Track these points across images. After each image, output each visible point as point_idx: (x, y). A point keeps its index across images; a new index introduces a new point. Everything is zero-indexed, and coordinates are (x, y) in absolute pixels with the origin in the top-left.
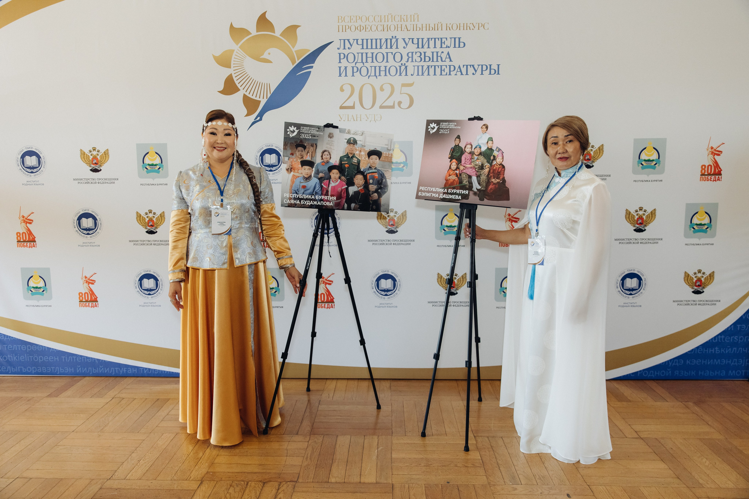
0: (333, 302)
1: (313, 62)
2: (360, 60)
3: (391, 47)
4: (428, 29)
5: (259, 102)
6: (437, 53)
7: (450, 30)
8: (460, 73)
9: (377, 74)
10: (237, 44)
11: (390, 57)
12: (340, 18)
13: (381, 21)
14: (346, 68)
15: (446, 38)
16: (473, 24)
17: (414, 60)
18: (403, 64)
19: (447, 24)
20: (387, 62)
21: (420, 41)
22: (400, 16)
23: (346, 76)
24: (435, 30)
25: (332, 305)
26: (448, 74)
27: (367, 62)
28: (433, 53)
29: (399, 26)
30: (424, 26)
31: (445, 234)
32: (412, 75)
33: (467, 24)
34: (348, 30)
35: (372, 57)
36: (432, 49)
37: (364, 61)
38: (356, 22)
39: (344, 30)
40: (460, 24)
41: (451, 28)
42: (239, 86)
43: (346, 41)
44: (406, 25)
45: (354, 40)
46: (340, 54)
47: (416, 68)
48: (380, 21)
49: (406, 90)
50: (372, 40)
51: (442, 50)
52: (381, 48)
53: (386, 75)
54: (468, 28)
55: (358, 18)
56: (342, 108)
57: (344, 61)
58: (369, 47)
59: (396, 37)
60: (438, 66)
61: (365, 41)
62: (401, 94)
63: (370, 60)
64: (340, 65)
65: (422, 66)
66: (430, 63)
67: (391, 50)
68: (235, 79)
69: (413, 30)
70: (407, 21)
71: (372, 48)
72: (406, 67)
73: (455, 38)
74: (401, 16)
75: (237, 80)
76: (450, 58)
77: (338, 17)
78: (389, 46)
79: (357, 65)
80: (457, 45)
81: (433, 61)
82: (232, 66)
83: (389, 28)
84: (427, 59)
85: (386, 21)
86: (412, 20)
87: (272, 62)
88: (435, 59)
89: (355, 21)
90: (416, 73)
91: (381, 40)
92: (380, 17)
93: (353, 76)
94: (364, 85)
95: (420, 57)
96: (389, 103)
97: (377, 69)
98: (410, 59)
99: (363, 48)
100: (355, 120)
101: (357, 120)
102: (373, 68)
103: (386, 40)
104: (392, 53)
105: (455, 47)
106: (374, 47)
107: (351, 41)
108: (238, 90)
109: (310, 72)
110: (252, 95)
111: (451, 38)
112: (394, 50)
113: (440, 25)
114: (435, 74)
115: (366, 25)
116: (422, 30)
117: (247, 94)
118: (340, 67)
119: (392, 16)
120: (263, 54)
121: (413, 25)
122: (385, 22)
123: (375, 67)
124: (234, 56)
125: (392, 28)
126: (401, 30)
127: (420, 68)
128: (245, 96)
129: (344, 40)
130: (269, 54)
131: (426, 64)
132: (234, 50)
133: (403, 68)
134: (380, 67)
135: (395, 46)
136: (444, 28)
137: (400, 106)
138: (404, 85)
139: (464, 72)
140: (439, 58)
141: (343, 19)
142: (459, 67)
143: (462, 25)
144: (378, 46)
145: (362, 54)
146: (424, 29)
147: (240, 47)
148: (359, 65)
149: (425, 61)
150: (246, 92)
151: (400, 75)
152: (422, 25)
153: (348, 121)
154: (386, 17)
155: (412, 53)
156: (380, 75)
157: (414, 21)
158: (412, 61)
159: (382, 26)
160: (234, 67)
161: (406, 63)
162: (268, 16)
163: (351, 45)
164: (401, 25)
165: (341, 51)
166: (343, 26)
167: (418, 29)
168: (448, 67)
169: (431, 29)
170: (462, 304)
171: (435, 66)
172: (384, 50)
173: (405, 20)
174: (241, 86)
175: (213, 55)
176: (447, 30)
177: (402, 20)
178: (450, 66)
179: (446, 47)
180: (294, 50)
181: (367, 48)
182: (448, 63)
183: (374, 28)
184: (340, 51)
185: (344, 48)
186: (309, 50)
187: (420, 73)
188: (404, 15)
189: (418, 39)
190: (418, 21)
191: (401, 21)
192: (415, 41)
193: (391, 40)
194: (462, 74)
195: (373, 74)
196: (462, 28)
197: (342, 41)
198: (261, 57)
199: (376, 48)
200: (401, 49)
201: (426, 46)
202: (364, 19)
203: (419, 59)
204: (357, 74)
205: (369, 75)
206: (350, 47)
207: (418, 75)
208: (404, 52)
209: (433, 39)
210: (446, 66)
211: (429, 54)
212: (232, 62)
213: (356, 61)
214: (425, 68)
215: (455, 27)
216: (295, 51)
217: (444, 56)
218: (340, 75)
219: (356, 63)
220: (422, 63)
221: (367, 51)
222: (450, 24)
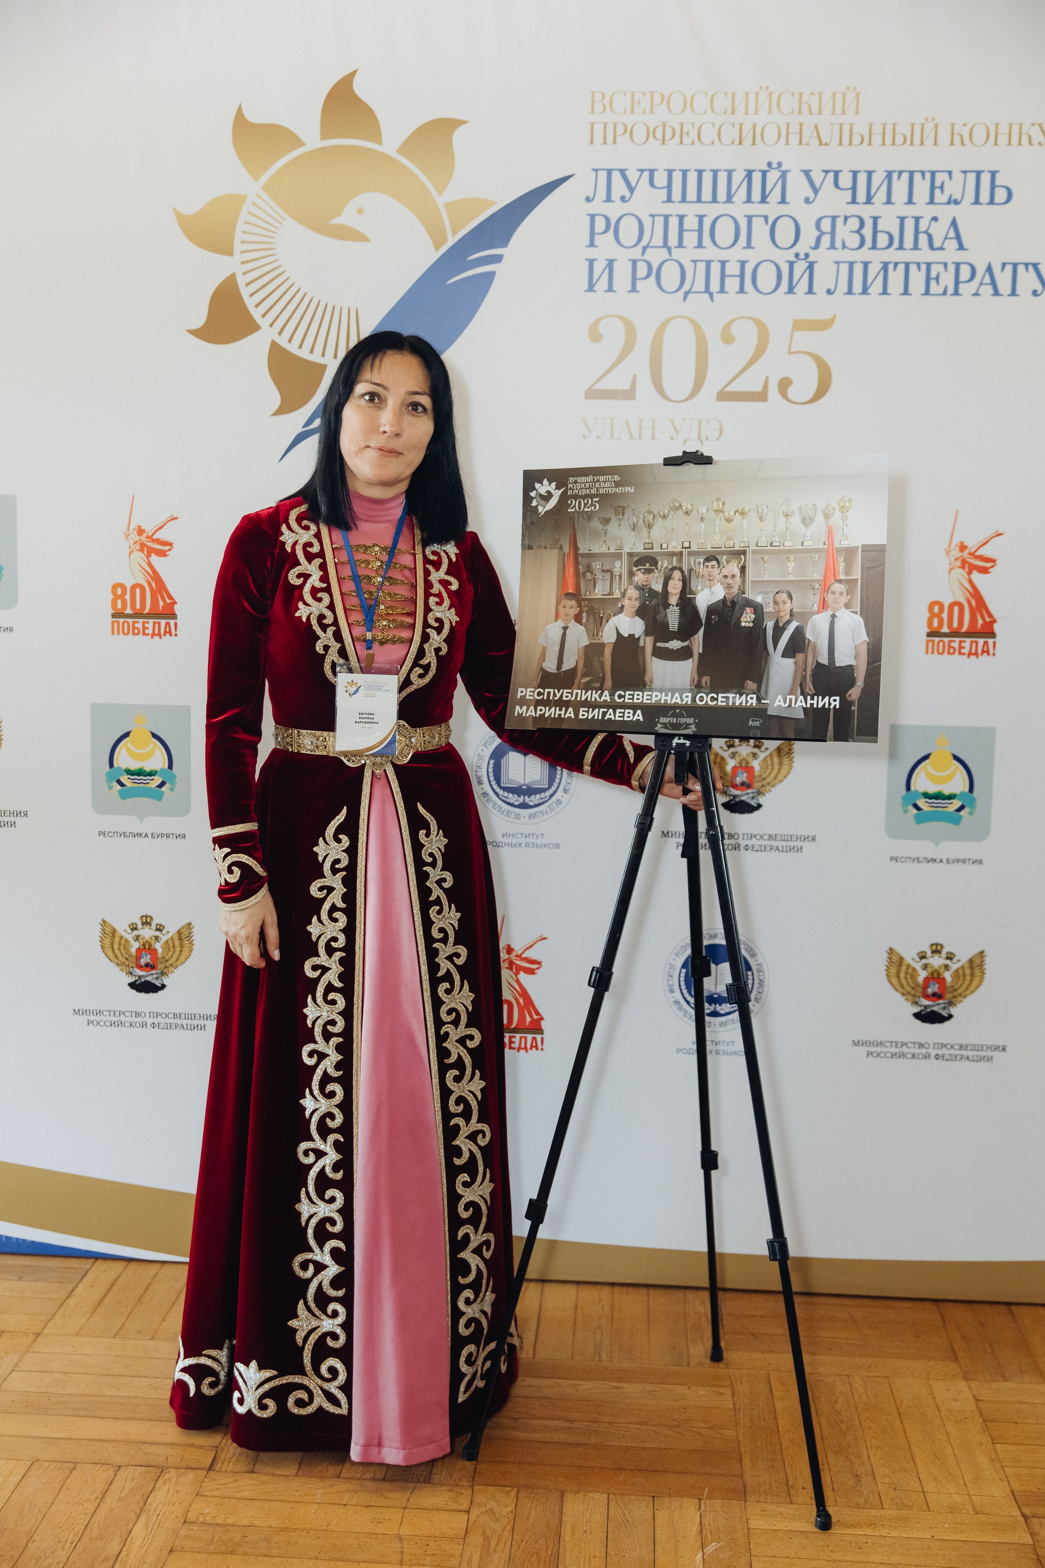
0: (540, 1031)
1: (504, 241)
2: (658, 240)
3: (764, 199)
4: (889, 140)
5: (323, 368)
6: (917, 220)
7: (962, 144)
8: (990, 289)
9: (715, 286)
10: (256, 178)
11: (760, 230)
12: (598, 97)
13: (733, 112)
14: (611, 263)
15: (950, 173)
16: (1040, 125)
17: (838, 244)
18: (802, 256)
19: (953, 125)
20: (749, 246)
21: (862, 179)
22: (797, 96)
23: (610, 289)
24: (912, 144)
25: (534, 1039)
26: (951, 290)
27: (680, 245)
28: (902, 220)
29: (794, 128)
30: (878, 129)
31: (919, 820)
32: (829, 292)
33: (1021, 125)
34: (623, 140)
35: (700, 230)
36: (900, 208)
37: (673, 241)
38: (652, 112)
39: (610, 139)
40: (997, 125)
41: (967, 140)
42: (256, 314)
43: (616, 177)
44: (816, 127)
45: (642, 171)
46: (592, 217)
47: (844, 268)
48: (729, 111)
49: (807, 340)
50: (700, 172)
51: (933, 210)
52: (729, 199)
53: (742, 290)
54: (1025, 139)
55: (657, 99)
56: (592, 394)
57: (605, 241)
58: (692, 195)
59: (780, 164)
60: (918, 265)
61: (677, 178)
62: (790, 353)
63: (691, 239)
64: (592, 253)
65: (866, 265)
66: (892, 255)
67: (762, 209)
68: (245, 292)
69: (840, 144)
70: (820, 113)
71: (699, 200)
72: (811, 266)
73: (978, 174)
74: (801, 94)
75: (251, 295)
76: (958, 237)
77: (593, 93)
78: (756, 195)
79: (650, 255)
80: (985, 196)
81: (901, 247)
82: (238, 247)
83: (757, 136)
84: (882, 240)
85: (751, 110)
86: (839, 110)
87: (365, 239)
88: (909, 242)
89: (648, 110)
90: (843, 286)
91: (730, 173)
92: (730, 96)
93: (634, 289)
94: (671, 319)
95: (858, 232)
96: (750, 383)
97: (715, 269)
98: (826, 240)
99: (669, 200)
100: (636, 435)
101: (640, 438)
102: (701, 267)
103: (749, 173)
104: (766, 218)
105: (977, 202)
106: (707, 195)
107: (633, 177)
108: (256, 327)
109: (491, 275)
110: (300, 347)
111: (965, 172)
112: (772, 209)
113: (929, 128)
114: (906, 292)
115: (682, 125)
116: (870, 144)
117: (282, 341)
118: (591, 262)
119: (771, 94)
120: (339, 213)
121: (841, 126)
122: (746, 113)
123: (708, 263)
124: (243, 216)
125: (771, 135)
126: (800, 143)
127: (858, 270)
128: (275, 348)
129: (609, 172)
130: (360, 211)
131: (876, 258)
132: (242, 199)
133: (800, 267)
134: (723, 264)
135: (775, 196)
136: (944, 135)
137: (784, 394)
138: (801, 325)
139: (1004, 285)
140: (923, 239)
141: (607, 101)
142: (989, 269)
143: (1003, 129)
144: (722, 195)
145: (666, 218)
146: (877, 139)
147: (265, 188)
148: (656, 256)
149: (874, 247)
150: (280, 334)
151: (791, 290)
152: (871, 125)
153: (612, 437)
154: (752, 97)
155: (834, 219)
156: (722, 290)
157: (843, 113)
158: (832, 246)
159: (737, 127)
160: (242, 252)
161: (812, 253)
162: (359, 87)
163: (632, 190)
164: (801, 125)
165: (598, 206)
166: (605, 124)
167: (856, 139)
168: (952, 268)
169: (899, 139)
170: (965, 1053)
171: (907, 265)
172: (739, 209)
173: (815, 109)
174: (263, 316)
175: (176, 211)
176: (952, 144)
177: (805, 108)
178: (958, 265)
179: (949, 203)
180: (441, 201)
181: (684, 200)
182: (951, 254)
183: (709, 134)
184: (593, 208)
185: (609, 199)
186: (490, 203)
187: (858, 287)
188: (813, 94)
189: (855, 174)
190: (857, 113)
191: (800, 113)
192: (845, 180)
193: (764, 173)
194: (996, 293)
195: (700, 285)
196: (1003, 139)
197: (603, 175)
198: (334, 222)
199: (714, 200)
200: (796, 206)
201: (881, 197)
202: (677, 103)
203: (855, 240)
204: (647, 286)
205: (686, 287)
206: (627, 194)
207: (850, 292)
208: (807, 217)
209: (905, 176)
210: (945, 265)
211: (888, 223)
212: (238, 237)
213: (644, 242)
214: (874, 269)
215: (979, 135)
216: (446, 205)
217: (939, 231)
218: (591, 288)
219: (644, 249)
220: (865, 254)
221: (682, 209)
222: (965, 125)
